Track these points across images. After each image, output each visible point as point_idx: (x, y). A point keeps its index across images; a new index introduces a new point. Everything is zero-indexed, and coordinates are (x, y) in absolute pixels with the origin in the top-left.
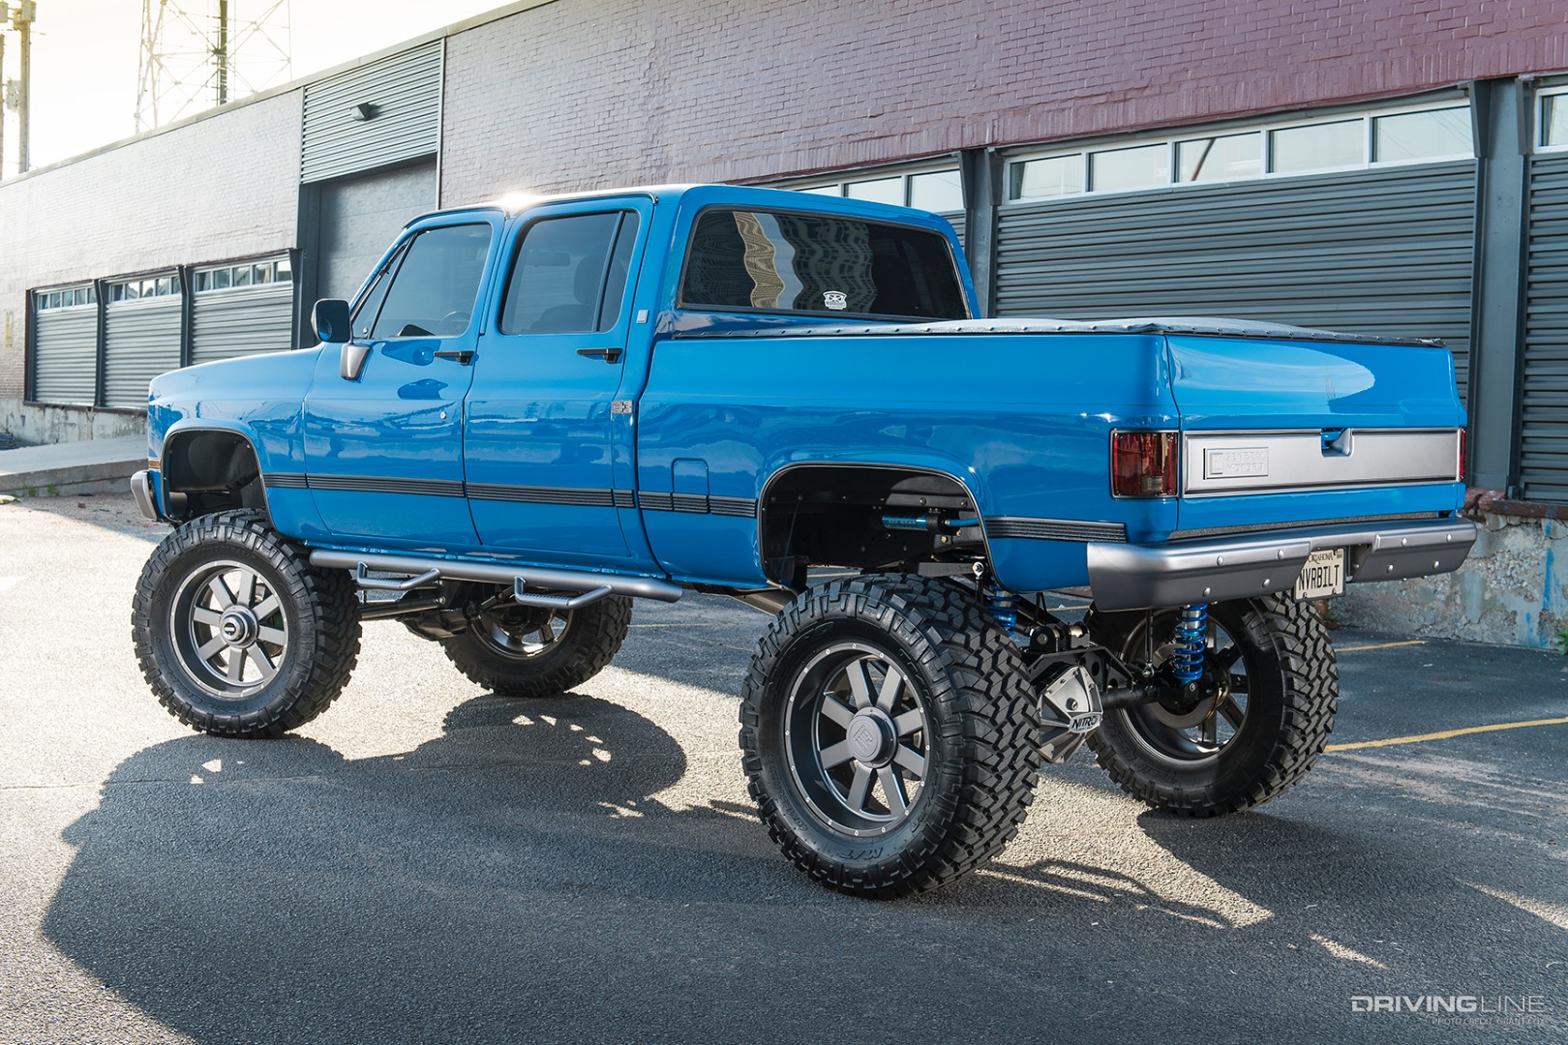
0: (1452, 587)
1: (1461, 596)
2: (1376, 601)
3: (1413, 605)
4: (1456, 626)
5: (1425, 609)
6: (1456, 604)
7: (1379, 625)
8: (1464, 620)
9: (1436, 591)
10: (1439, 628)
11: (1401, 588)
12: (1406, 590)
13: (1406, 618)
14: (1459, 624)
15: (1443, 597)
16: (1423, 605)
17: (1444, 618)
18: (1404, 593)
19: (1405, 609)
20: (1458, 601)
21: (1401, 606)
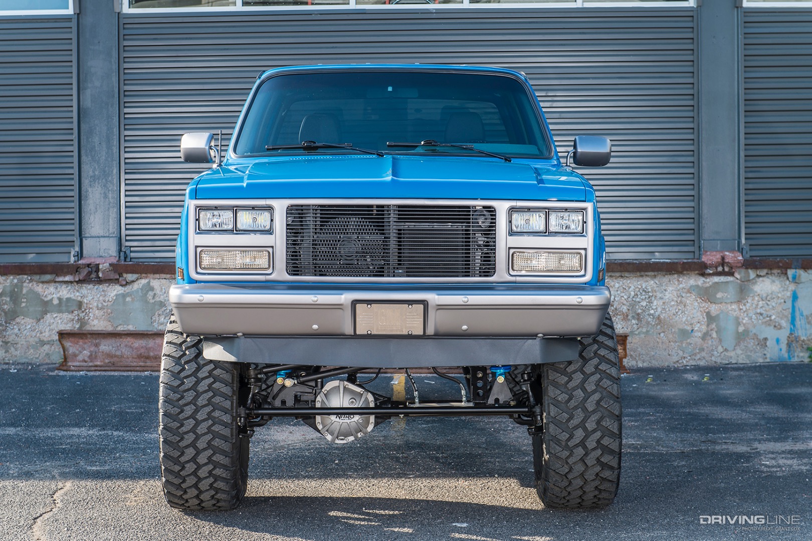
0: (708, 326)
1: (716, 332)
2: (635, 343)
3: (672, 343)
4: (713, 355)
5: (684, 345)
6: (712, 338)
7: (639, 362)
8: (720, 349)
9: (693, 330)
10: (698, 357)
11: (660, 331)
12: (664, 332)
13: (666, 353)
14: (715, 353)
15: (700, 334)
16: (682, 342)
17: (702, 350)
18: (662, 335)
19: (664, 347)
20: (714, 335)
21: (660, 345)
